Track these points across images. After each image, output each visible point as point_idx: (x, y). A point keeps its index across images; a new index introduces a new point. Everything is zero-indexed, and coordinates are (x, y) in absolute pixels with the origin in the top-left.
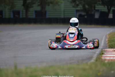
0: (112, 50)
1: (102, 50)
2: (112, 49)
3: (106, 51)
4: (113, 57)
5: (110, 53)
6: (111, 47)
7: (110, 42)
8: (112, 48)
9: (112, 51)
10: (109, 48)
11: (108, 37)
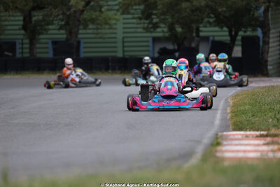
0: (240, 135)
1: (217, 134)
2: (242, 133)
3: (226, 138)
4: (245, 151)
5: (237, 142)
6: (238, 127)
7: (236, 115)
8: (240, 129)
9: (240, 137)
10: (234, 130)
11: (231, 102)
